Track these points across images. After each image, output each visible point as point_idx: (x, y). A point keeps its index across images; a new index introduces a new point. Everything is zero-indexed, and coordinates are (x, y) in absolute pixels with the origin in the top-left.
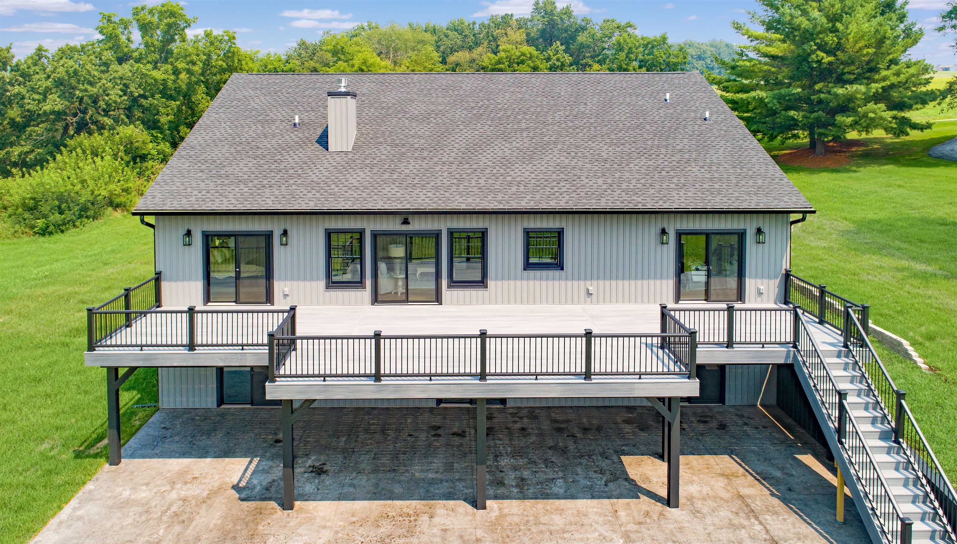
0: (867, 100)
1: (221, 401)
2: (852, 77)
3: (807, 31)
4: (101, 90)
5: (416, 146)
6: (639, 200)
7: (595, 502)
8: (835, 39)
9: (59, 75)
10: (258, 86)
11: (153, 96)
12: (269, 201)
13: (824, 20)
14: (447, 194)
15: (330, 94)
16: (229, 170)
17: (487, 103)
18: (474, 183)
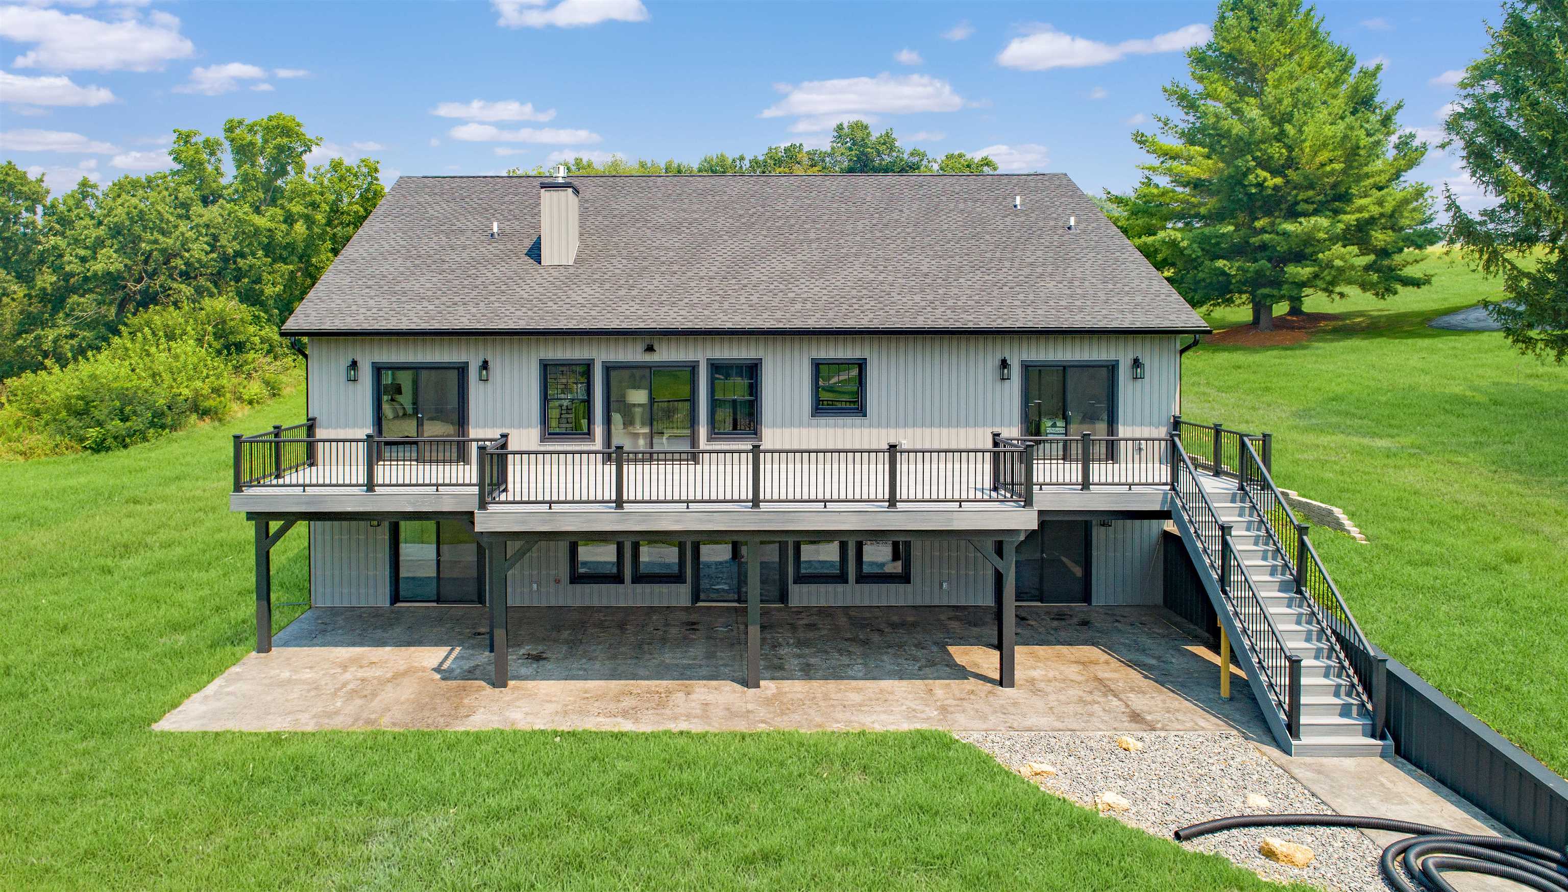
0: (1334, 239)
1: (395, 598)
2: (1311, 206)
3: (1241, 139)
4: (178, 243)
5: (663, 259)
6: (970, 318)
7: (904, 683)
8: (1283, 150)
9: (116, 219)
10: (437, 191)
11: (253, 254)
12: (463, 320)
13: (1267, 122)
14: (706, 312)
15: (544, 186)
16: (407, 286)
17: (762, 210)
18: (743, 300)
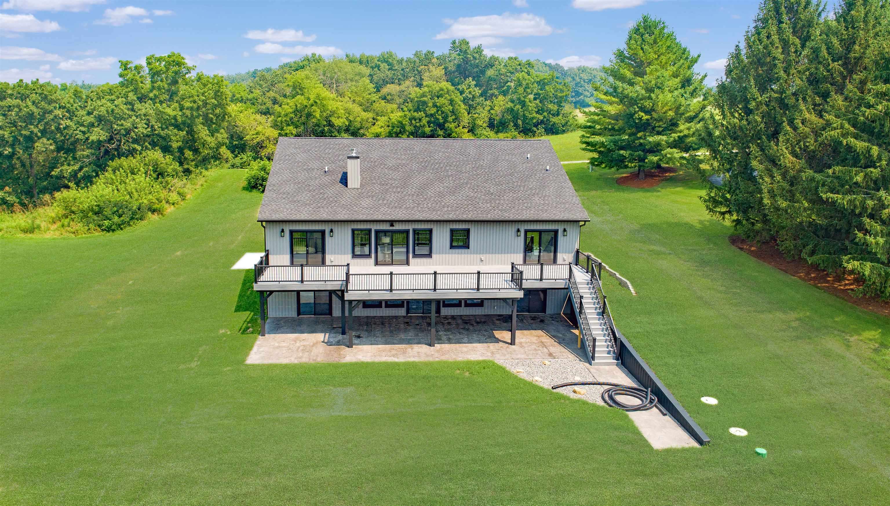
0: (667, 146)
1: (299, 314)
2: (661, 129)
3: (633, 98)
4: (132, 124)
5: (394, 185)
6: (507, 215)
8: (651, 104)
9: (99, 113)
10: (297, 146)
11: (167, 128)
12: (324, 215)
13: (643, 92)
14: (413, 212)
15: (349, 158)
16: (298, 198)
17: (429, 159)
18: (425, 206)
